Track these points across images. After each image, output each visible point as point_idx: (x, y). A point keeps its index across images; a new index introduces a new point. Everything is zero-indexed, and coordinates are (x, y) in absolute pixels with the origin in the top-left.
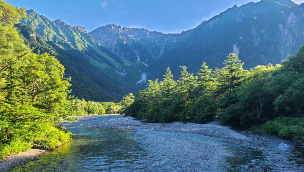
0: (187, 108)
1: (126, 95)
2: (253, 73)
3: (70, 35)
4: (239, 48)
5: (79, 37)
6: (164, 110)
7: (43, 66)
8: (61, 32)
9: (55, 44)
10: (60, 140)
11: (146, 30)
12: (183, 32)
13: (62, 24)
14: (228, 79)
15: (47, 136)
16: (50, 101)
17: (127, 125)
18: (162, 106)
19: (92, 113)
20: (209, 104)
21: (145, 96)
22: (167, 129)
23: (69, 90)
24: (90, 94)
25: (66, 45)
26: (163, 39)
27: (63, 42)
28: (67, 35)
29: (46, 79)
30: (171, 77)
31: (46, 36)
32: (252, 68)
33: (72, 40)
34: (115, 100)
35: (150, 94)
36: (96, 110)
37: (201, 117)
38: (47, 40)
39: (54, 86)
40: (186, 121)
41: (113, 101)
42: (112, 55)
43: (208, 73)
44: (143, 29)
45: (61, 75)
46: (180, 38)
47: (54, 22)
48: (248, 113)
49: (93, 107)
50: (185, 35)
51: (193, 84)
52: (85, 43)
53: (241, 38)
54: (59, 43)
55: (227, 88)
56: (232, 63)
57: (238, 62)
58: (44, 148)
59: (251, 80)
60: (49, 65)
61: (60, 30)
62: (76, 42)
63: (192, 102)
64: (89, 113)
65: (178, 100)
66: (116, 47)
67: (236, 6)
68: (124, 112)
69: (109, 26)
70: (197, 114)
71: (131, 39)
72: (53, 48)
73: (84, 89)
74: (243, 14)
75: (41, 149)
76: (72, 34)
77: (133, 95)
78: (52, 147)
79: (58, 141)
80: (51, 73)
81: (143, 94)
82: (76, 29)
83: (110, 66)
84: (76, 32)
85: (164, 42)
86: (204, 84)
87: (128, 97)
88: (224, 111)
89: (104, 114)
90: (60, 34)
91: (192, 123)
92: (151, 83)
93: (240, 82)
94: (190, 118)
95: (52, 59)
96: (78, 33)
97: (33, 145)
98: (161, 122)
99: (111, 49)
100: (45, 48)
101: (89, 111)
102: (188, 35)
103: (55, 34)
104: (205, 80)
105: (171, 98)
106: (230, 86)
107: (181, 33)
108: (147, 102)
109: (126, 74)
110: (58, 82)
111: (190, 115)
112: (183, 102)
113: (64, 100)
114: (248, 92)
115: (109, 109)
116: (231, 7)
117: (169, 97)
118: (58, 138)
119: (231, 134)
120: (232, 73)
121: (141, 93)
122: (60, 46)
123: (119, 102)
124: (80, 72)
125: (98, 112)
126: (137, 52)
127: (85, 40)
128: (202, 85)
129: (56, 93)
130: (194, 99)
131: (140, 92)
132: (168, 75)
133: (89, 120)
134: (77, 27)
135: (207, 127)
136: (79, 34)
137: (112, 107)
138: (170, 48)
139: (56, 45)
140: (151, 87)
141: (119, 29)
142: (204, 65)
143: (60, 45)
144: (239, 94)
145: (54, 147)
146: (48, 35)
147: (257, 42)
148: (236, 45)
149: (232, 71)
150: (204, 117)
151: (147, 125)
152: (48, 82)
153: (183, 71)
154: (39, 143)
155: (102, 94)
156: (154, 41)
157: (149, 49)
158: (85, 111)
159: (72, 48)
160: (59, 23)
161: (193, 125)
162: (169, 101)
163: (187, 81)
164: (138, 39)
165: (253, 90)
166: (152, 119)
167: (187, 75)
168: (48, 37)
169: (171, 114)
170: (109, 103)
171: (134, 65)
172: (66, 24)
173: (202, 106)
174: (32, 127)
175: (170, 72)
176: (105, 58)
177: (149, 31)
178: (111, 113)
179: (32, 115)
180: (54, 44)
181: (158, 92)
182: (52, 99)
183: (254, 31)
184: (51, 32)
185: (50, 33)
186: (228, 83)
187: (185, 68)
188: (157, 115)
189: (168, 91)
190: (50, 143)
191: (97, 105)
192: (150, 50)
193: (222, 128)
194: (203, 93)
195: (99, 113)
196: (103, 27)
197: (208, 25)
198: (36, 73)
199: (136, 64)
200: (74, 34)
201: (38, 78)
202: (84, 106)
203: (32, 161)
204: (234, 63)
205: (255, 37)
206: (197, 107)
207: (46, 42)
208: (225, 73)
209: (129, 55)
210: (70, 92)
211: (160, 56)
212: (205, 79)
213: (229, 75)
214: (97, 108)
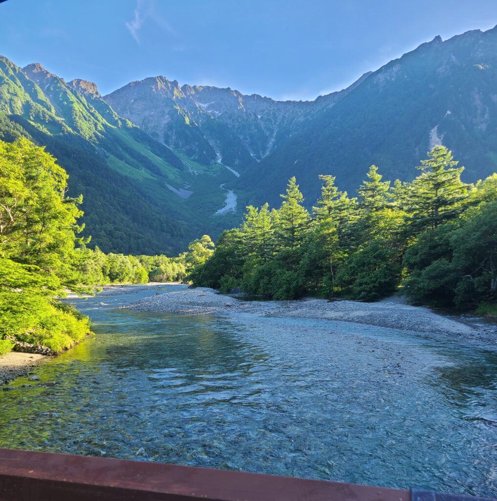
0: (335, 267)
1: (194, 240)
2: (482, 192)
3: (61, 102)
4: (443, 135)
5: (84, 105)
6: (285, 273)
7: (19, 170)
8: (42, 93)
9: (29, 121)
10: (69, 333)
11: (236, 91)
12: (320, 97)
13: (44, 74)
14: (429, 203)
15: (43, 325)
16: (39, 251)
17: (205, 304)
18: (279, 264)
19: (120, 281)
20: (384, 259)
21: (240, 242)
22: (295, 312)
23: (80, 225)
24: (113, 237)
25: (53, 124)
26: (274, 114)
27: (47, 117)
28: (55, 100)
29: (29, 198)
30: (298, 200)
31: (6, 103)
32: (481, 180)
33: (67, 111)
34: (167, 252)
35: (251, 238)
36: (127, 274)
37: (367, 287)
38: (10, 113)
39: (47, 215)
40: (332, 296)
41: (164, 254)
42: (160, 150)
43: (382, 190)
44: (229, 88)
45: (59, 190)
46: (312, 112)
47: (24, 69)
48: (471, 278)
49: (120, 266)
50: (324, 104)
51: (347, 216)
52: (96, 121)
53: (449, 112)
54: (37, 118)
55: (426, 222)
56: (439, 167)
57: (451, 166)
58: (38, 350)
59: (480, 204)
60: (32, 167)
61: (38, 88)
62: (77, 119)
63: (346, 255)
64: (112, 280)
65: (314, 251)
66: (168, 130)
67: (440, 38)
68: (191, 278)
69: (152, 80)
70: (358, 281)
71: (201, 112)
72: (25, 131)
73: (97, 226)
74: (453, 57)
75: (33, 353)
76: (67, 99)
77: (210, 240)
78: (55, 349)
79: (67, 336)
80: (36, 185)
81: (236, 237)
82: (76, 87)
83: (156, 175)
84: (75, 94)
85: (276, 121)
86: (374, 214)
87: (200, 245)
88: (419, 275)
89: (145, 282)
90: (39, 97)
91: (347, 302)
92: (252, 213)
93: (454, 211)
94: (340, 289)
95: (38, 153)
96: (80, 97)
97: (15, 344)
98: (278, 299)
99: (158, 135)
100: (7, 131)
101: (113, 276)
102: (331, 106)
103: (28, 98)
104: (376, 206)
105: (299, 246)
106: (431, 220)
107: (314, 99)
108: (244, 255)
109: (192, 192)
110: (55, 207)
111: (343, 283)
112: (327, 255)
113: (68, 248)
114: (475, 233)
115: (156, 271)
116: (428, 42)
117: (295, 243)
118: (66, 329)
119: (438, 322)
120: (437, 189)
121: (230, 235)
122: (39, 127)
123: (178, 256)
124: (88, 187)
125: (133, 277)
126: (216, 142)
127: (97, 114)
128: (368, 218)
129: (51, 231)
130: (351, 249)
131: (227, 233)
132: (292, 195)
133: (114, 294)
134: (79, 81)
135: (383, 309)
136: (84, 100)
137: (162, 267)
138: (290, 136)
139: (30, 124)
140: (254, 223)
141: (175, 89)
142: (374, 173)
143: (39, 125)
144: (454, 237)
145: (59, 349)
146: (11, 100)
147: (482, 123)
148: (436, 128)
149: (438, 186)
150: (374, 287)
151: (247, 305)
152: (32, 205)
153: (325, 186)
154: (28, 340)
155: (139, 238)
156: (253, 117)
157: (241, 137)
158: (103, 275)
159: (67, 132)
160: (35, 71)
161: (350, 304)
162: (295, 252)
163: (336, 208)
164: (217, 112)
165: (486, 227)
166: (255, 291)
167: (335, 196)
168: (11, 106)
169: (300, 280)
170: (156, 257)
171: (208, 173)
172: (51, 76)
173: (369, 263)
174: (10, 306)
175: (297, 189)
176: (144, 157)
177: (244, 94)
178: (161, 280)
179: (12, 278)
180: (26, 121)
181: (267, 232)
182: (43, 245)
183: (477, 96)
184: (19, 94)
185: (16, 95)
186: (428, 213)
187: (330, 179)
188: (268, 284)
189: (292, 230)
190: (51, 341)
191: (130, 263)
192: (245, 139)
193: (415, 311)
194: (372, 234)
195: (134, 280)
196: (136, 83)
197: (375, 82)
198: (7, 185)
199: (213, 170)
200: (71, 100)
201: (11, 196)
202: (102, 263)
203: (20, 376)
204: (442, 168)
205: (479, 111)
206: (359, 267)
207: (9, 116)
208: (421, 191)
209: (197, 150)
210: (82, 230)
211: (268, 153)
212: (373, 203)
213: (430, 195)
214: (131, 268)
